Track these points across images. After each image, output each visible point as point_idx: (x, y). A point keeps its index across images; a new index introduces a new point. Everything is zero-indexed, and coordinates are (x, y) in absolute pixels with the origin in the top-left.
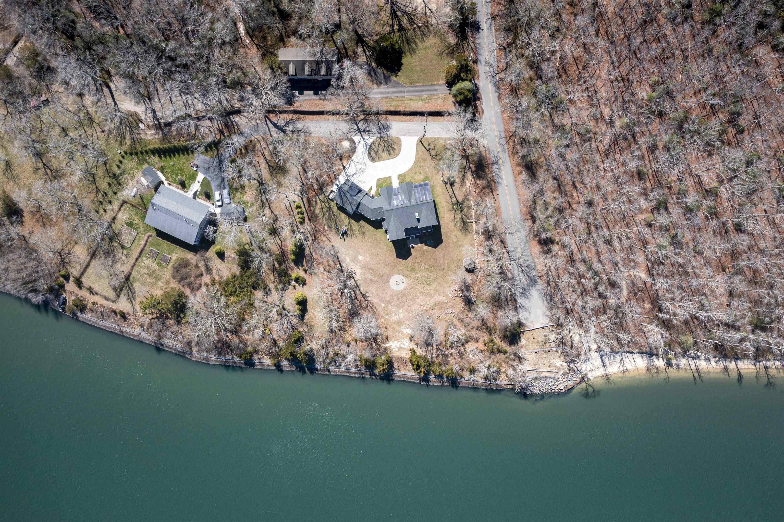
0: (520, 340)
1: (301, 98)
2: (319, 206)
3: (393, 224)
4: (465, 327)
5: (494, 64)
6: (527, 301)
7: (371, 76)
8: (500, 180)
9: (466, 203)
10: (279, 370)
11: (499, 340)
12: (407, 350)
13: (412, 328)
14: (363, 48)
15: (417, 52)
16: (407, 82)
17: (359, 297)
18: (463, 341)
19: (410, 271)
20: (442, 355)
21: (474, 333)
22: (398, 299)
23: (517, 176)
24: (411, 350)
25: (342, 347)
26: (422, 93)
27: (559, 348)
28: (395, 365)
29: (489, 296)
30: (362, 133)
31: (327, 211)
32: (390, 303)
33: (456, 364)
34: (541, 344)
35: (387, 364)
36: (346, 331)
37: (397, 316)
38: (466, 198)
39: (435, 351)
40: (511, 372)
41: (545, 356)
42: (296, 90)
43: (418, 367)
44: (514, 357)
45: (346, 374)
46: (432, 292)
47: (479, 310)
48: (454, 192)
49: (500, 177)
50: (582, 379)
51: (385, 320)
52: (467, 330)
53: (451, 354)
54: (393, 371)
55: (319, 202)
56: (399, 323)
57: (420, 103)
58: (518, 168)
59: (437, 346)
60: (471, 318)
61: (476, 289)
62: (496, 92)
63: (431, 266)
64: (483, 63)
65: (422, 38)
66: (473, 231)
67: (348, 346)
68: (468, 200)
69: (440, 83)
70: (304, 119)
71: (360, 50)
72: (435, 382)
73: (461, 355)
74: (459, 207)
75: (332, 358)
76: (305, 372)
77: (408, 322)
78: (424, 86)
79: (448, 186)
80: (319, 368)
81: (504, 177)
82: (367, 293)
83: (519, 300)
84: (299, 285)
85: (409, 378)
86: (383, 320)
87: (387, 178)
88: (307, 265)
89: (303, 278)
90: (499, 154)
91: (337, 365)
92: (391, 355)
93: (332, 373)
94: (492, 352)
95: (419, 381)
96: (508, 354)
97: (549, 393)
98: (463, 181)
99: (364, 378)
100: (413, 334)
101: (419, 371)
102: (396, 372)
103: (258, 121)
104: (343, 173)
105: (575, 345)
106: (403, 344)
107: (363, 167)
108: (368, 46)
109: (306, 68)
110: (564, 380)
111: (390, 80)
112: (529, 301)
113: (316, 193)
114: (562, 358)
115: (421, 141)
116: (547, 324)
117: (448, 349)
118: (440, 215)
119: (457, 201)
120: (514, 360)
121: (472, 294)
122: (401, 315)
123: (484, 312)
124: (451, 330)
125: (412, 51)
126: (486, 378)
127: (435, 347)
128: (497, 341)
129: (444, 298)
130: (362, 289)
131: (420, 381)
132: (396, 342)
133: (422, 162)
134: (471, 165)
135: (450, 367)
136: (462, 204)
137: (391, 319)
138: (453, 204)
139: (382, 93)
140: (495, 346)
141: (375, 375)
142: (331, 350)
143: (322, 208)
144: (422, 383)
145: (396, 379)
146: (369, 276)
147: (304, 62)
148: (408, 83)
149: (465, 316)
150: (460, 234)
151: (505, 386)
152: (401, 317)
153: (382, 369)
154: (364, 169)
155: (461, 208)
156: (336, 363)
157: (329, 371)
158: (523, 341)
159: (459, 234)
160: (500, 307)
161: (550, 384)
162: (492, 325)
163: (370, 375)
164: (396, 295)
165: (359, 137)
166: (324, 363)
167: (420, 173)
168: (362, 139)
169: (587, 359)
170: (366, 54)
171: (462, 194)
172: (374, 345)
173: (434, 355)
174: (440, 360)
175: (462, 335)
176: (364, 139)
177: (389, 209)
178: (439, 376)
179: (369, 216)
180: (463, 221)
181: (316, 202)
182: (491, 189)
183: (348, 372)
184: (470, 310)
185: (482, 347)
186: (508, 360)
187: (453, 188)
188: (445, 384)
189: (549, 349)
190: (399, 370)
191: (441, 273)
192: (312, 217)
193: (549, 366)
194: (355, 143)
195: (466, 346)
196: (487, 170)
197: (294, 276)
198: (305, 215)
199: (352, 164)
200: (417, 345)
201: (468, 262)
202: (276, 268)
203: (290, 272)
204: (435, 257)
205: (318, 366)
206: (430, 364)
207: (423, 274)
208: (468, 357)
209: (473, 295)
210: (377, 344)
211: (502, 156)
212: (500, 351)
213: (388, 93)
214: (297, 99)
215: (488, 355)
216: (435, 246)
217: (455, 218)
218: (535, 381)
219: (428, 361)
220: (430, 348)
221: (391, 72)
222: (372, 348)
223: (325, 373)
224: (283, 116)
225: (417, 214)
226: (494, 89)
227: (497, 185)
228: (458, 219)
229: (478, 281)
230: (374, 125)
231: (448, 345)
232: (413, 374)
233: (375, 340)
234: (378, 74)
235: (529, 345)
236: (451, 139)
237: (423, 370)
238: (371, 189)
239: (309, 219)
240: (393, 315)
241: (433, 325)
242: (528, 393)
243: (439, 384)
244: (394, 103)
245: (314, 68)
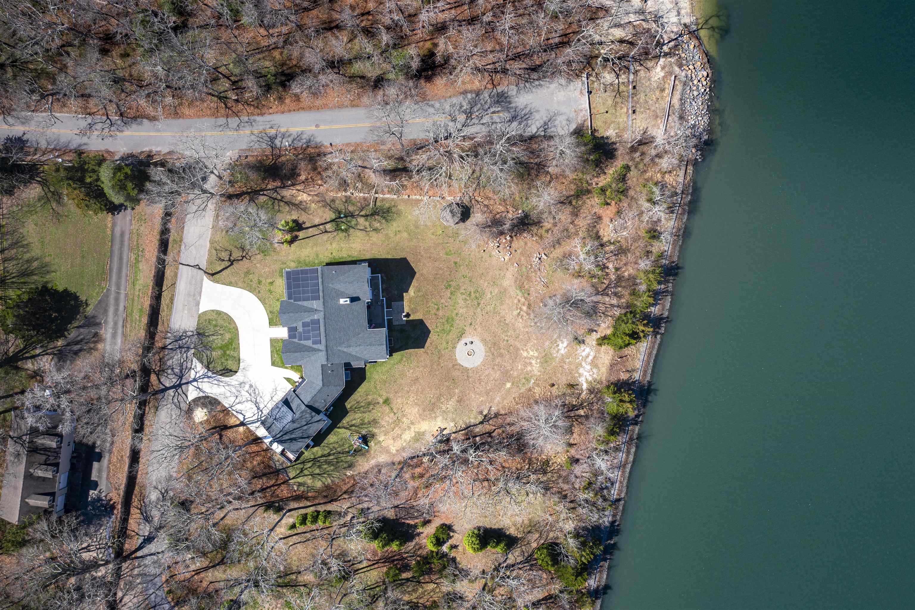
0: (607, 138)
1: (103, 485)
2: (309, 481)
3: (357, 349)
4: (569, 237)
5: (89, 120)
6: (537, 116)
7: (80, 350)
8: (305, 137)
9: (339, 205)
10: (605, 593)
11: (602, 177)
12: (598, 352)
13: (559, 336)
14: (27, 358)
15: (47, 259)
16: (100, 285)
17: (487, 427)
18: (596, 243)
19: (452, 326)
20: (616, 286)
21: (583, 222)
22: (501, 355)
23: (301, 105)
24: (600, 345)
25: (578, 474)
26: (125, 261)
27: (632, 67)
28: (624, 376)
29: (517, 184)
30: (184, 381)
31: (319, 467)
32: (507, 372)
33: (636, 263)
34: (618, 100)
35: (621, 393)
36: (548, 461)
37: (533, 362)
38: (329, 204)
39: (607, 299)
40: (665, 163)
41: (642, 96)
42: (88, 495)
43: (635, 336)
44: (638, 154)
45: (628, 470)
46: (496, 291)
47: (541, 206)
48: (315, 226)
49: (299, 137)
50: (694, 34)
51: (538, 385)
52: (576, 233)
53: (617, 269)
54: (634, 382)
55: (299, 480)
56: (546, 359)
57: (142, 266)
58: (287, 101)
59: (597, 294)
60: (555, 225)
61: (501, 208)
62: (141, 124)
63: (448, 287)
64: (85, 140)
65: (23, 246)
66: (393, 199)
67: (577, 461)
68: (333, 201)
69: (109, 225)
70: (143, 487)
71: (29, 365)
72: (664, 306)
73: (621, 251)
74: (344, 220)
75: (596, 495)
76: (615, 544)
77: (547, 344)
78: (111, 256)
79: (301, 234)
80: (610, 519)
81: (299, 129)
82: (481, 413)
83: (533, 130)
84: (451, 537)
85: (650, 354)
86: (537, 390)
87: (272, 345)
88: (416, 518)
89: (438, 529)
90: (256, 132)
91: (609, 485)
92: (605, 383)
93: (623, 495)
94: (624, 192)
95: (659, 337)
96: (630, 164)
97: (711, 99)
98: (298, 206)
99: (639, 437)
100: (571, 337)
101: (642, 335)
102: (637, 376)
103: (136, 572)
104: (252, 427)
105: (629, 37)
106: (587, 357)
107: (247, 387)
108: (25, 348)
109: (40, 473)
110: (691, 67)
111: (94, 317)
112: (538, 111)
113: (283, 483)
114: (650, 64)
115: (213, 275)
116: (583, 83)
117: (607, 274)
118: (355, 255)
119: (332, 221)
120: (643, 154)
121: (510, 216)
122: (531, 353)
123: (546, 197)
124: (574, 265)
125: (45, 269)
126: (671, 210)
127: (599, 298)
128: (603, 181)
129: (511, 269)
130: (473, 421)
131: (658, 333)
132: (581, 371)
133: (251, 276)
134: (269, 187)
135: (642, 275)
136: (340, 213)
137: (536, 373)
138: (338, 229)
139: (114, 336)
140: (614, 185)
141: (637, 416)
142: (582, 496)
143: (312, 475)
144: (662, 330)
145: (648, 378)
146: (451, 404)
147: (28, 477)
148: (103, 285)
149: (549, 235)
150: (395, 224)
151: (688, 178)
152: (536, 354)
153: (628, 405)
154: (251, 386)
155: (346, 217)
156: (607, 488)
157: (618, 500)
158: (611, 133)
159: (395, 226)
160: (541, 167)
161: (696, 93)
162: (573, 187)
163: (636, 424)
164: (493, 360)
165: (191, 388)
166: (604, 509)
167: (271, 283)
168: (195, 384)
169: (657, 19)
170: (38, 355)
171: (320, 212)
172: (582, 412)
173: (614, 301)
174: (626, 293)
175: (585, 245)
176: (195, 380)
177: (324, 353)
178: (656, 295)
179: (336, 391)
180: (372, 215)
181: (300, 484)
182: (319, 155)
183: (624, 466)
184: (538, 223)
185: (611, 210)
186: (641, 166)
187: (307, 225)
188: (670, 289)
189: (631, 87)
190: (633, 370)
191: (463, 270)
192: (326, 497)
193: (663, 90)
194: (199, 398)
195: (605, 239)
196: (283, 159)
197: (431, 548)
198: (321, 508)
199: (238, 407)
200: (591, 331)
201: (447, 214)
202: (413, 577)
203: (424, 552)
204: (431, 277)
205: (606, 521)
206: (631, 312)
207: (461, 302)
208: (626, 239)
209: (512, 215)
210: (581, 406)
211: (261, 128)
212: (623, 178)
213: (116, 323)
214: (103, 494)
215: (628, 201)
216: (412, 273)
217: (364, 230)
218: (687, 121)
219: (625, 314)
220: (602, 308)
221: (79, 313)
222: (587, 417)
223: (621, 508)
224: (132, 524)
225: (342, 301)
226: (134, 126)
227: (312, 144)
228: (367, 224)
229: (486, 203)
230: (172, 358)
231: (600, 273)
232: (643, 346)
233: (573, 408)
234: (79, 338)
235: (619, 123)
236: (217, 216)
237: (641, 328)
238: (288, 380)
239: (330, 502)
240: (529, 368)
241: (559, 296)
242: (706, 137)
243: (669, 298)
244: (136, 315)
245: (44, 457)
